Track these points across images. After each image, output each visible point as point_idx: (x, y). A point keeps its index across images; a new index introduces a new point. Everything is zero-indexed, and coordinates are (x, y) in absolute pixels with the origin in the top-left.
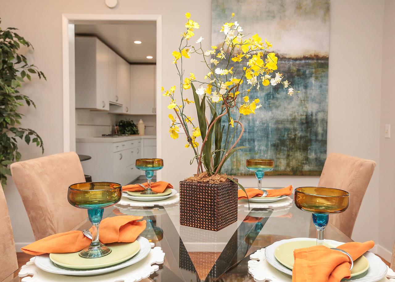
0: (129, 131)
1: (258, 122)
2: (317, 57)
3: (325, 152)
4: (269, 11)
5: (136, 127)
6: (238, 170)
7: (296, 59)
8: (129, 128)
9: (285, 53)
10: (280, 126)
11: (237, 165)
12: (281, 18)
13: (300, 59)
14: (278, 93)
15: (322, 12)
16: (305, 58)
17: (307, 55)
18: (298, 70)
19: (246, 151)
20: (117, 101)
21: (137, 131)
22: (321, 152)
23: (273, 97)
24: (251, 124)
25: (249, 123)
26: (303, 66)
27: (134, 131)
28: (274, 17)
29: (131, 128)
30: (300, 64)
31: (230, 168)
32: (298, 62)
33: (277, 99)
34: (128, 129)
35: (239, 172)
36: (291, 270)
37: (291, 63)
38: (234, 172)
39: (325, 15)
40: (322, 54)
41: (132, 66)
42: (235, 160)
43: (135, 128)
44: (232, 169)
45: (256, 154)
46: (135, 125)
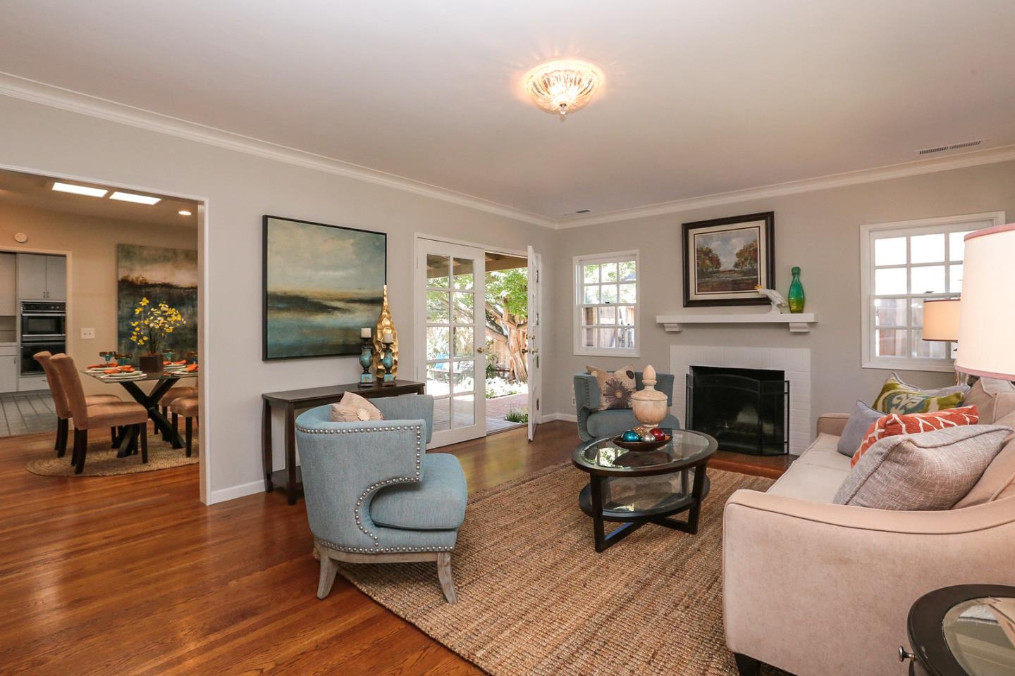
4: (165, 256)
28: (169, 261)
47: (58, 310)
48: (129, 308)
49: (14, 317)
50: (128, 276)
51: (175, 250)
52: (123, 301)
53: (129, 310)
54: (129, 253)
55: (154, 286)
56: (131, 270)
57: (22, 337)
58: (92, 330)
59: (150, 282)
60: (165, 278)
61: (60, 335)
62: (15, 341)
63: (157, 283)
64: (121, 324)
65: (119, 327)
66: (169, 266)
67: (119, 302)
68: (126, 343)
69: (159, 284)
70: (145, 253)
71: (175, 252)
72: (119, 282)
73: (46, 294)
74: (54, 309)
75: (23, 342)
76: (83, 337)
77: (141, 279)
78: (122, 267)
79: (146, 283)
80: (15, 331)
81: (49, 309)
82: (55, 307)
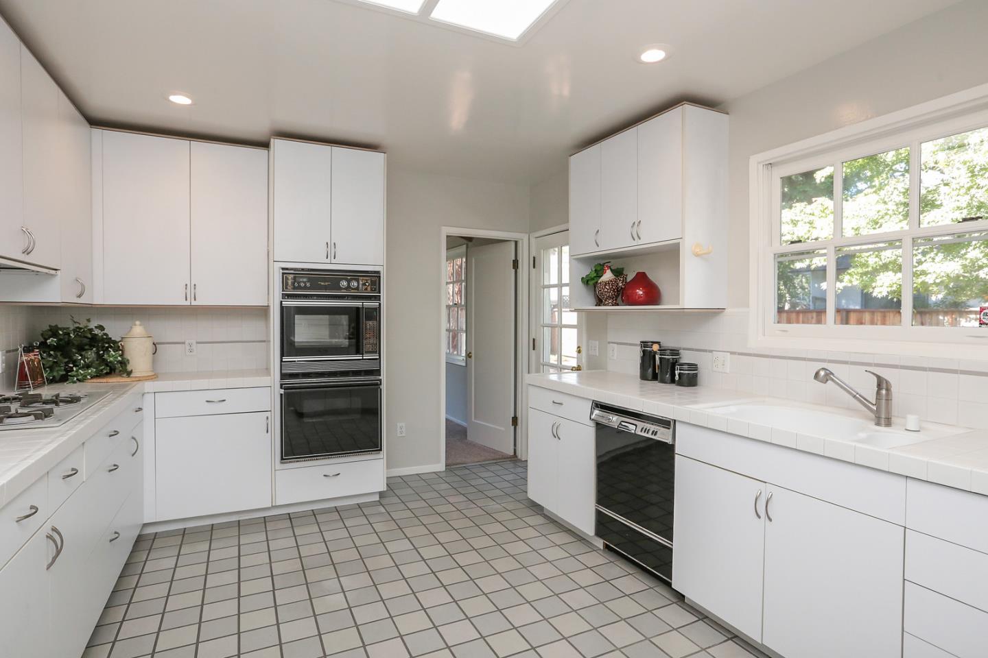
0: (88, 366)
5: (117, 349)
8: (91, 355)
20: (27, 252)
21: (124, 363)
27: (107, 364)
29: (97, 353)
34: (83, 357)
41: (97, 132)
43: (112, 357)
46: (115, 342)
49: (267, 308)
81: (340, 289)
82: (349, 281)
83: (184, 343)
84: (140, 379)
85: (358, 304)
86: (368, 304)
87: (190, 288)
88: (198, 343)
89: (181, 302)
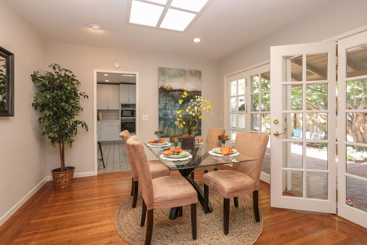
1: (177, 116)
2: (197, 92)
3: (201, 126)
4: (180, 74)
6: (170, 135)
7: (190, 92)
9: (186, 89)
10: (185, 117)
11: (169, 133)
12: (184, 76)
13: (192, 92)
14: (184, 105)
15: (198, 75)
16: (193, 92)
17: (194, 91)
18: (191, 96)
19: (173, 127)
22: (199, 127)
23: (182, 106)
24: (174, 117)
25: (174, 116)
26: (193, 95)
28: (182, 76)
30: (192, 94)
31: (167, 134)
32: (191, 93)
33: (184, 107)
35: (170, 136)
36: (222, 154)
37: (188, 93)
38: (168, 135)
39: (200, 77)
40: (199, 90)
42: (169, 131)
44: (167, 135)
45: (177, 128)
47: (133, 107)
48: (164, 103)
49: (119, 110)
50: (164, 85)
51: (185, 70)
52: (161, 100)
53: (164, 104)
54: (164, 72)
55: (175, 91)
56: (165, 82)
57: (121, 118)
58: (147, 116)
59: (173, 89)
60: (180, 86)
61: (133, 117)
62: (119, 120)
63: (177, 89)
64: (160, 112)
65: (159, 115)
66: (182, 79)
67: (159, 100)
68: (162, 123)
69: (178, 90)
70: (171, 72)
71: (185, 71)
72: (159, 89)
73: (129, 101)
74: (131, 107)
75: (121, 120)
76: (143, 120)
77: (169, 87)
78: (160, 80)
79: (172, 89)
80: (119, 115)
81: (130, 107)
82: (131, 106)
83: (106, 116)
84: (101, 121)
85: (133, 109)
86: (134, 109)
87: (108, 107)
88: (109, 116)
89: (106, 109)
